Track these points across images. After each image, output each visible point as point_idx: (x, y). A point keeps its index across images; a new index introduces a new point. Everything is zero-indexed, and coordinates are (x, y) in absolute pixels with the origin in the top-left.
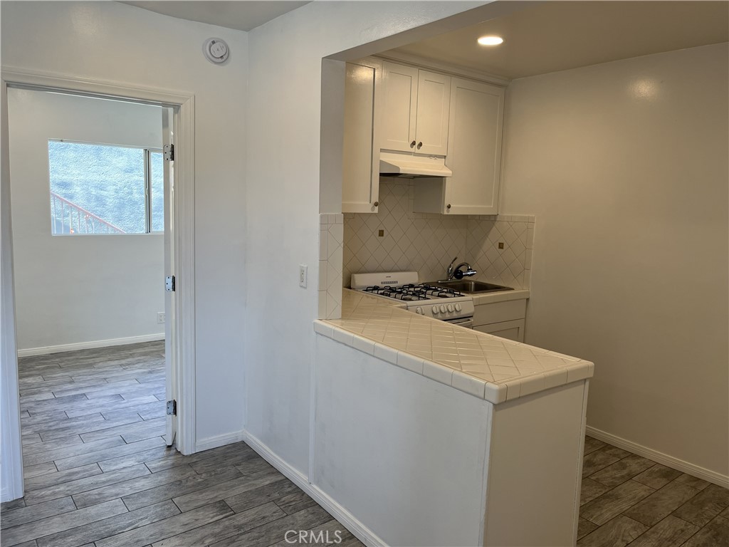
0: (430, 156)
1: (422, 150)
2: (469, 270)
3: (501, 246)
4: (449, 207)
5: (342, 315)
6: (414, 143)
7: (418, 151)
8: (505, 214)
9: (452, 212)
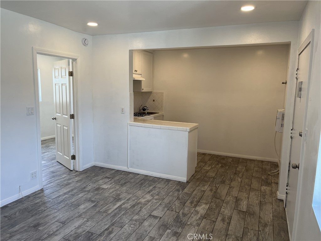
0: (138, 74)
1: (137, 73)
2: (147, 108)
3: (154, 101)
4: (143, 89)
5: (134, 120)
6: (135, 71)
7: (136, 73)
8: (154, 91)
9: (143, 91)
